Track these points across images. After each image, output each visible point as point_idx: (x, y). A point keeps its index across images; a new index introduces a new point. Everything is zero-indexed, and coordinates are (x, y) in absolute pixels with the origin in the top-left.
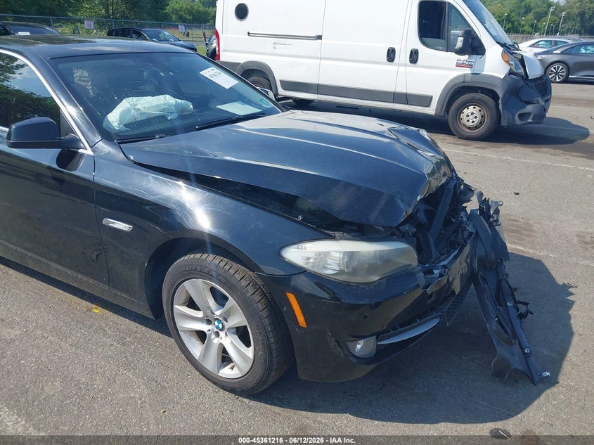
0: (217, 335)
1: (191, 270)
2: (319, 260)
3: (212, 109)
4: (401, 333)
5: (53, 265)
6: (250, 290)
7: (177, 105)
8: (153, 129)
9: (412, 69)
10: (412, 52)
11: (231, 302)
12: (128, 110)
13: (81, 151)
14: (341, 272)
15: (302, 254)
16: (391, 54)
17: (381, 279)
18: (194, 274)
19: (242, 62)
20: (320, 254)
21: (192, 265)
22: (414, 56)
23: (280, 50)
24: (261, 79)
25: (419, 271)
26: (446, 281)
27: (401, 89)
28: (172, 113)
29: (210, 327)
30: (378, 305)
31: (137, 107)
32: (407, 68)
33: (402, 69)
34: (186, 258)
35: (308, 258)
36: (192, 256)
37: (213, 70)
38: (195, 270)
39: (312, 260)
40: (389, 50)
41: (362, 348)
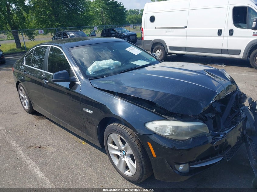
0: (124, 157)
1: (112, 130)
2: (161, 129)
3: (129, 63)
4: (201, 163)
5: (68, 125)
6: (134, 140)
7: (114, 63)
8: (104, 74)
9: (231, 38)
10: (230, 30)
11: (127, 144)
12: (95, 66)
13: (77, 82)
14: (172, 135)
15: (154, 126)
16: (220, 32)
17: (190, 138)
18: (113, 131)
19: (152, 40)
20: (161, 126)
21: (113, 128)
22: (231, 32)
23: (169, 33)
24: (161, 46)
25: (209, 136)
26: (225, 140)
27: (225, 47)
28: (113, 66)
29: (121, 153)
30: (189, 150)
31: (99, 65)
32: (228, 38)
33: (225, 38)
34: (111, 125)
35: (157, 128)
36: (113, 124)
37: (131, 48)
38: (114, 130)
39: (158, 129)
40: (219, 30)
41: (183, 168)
